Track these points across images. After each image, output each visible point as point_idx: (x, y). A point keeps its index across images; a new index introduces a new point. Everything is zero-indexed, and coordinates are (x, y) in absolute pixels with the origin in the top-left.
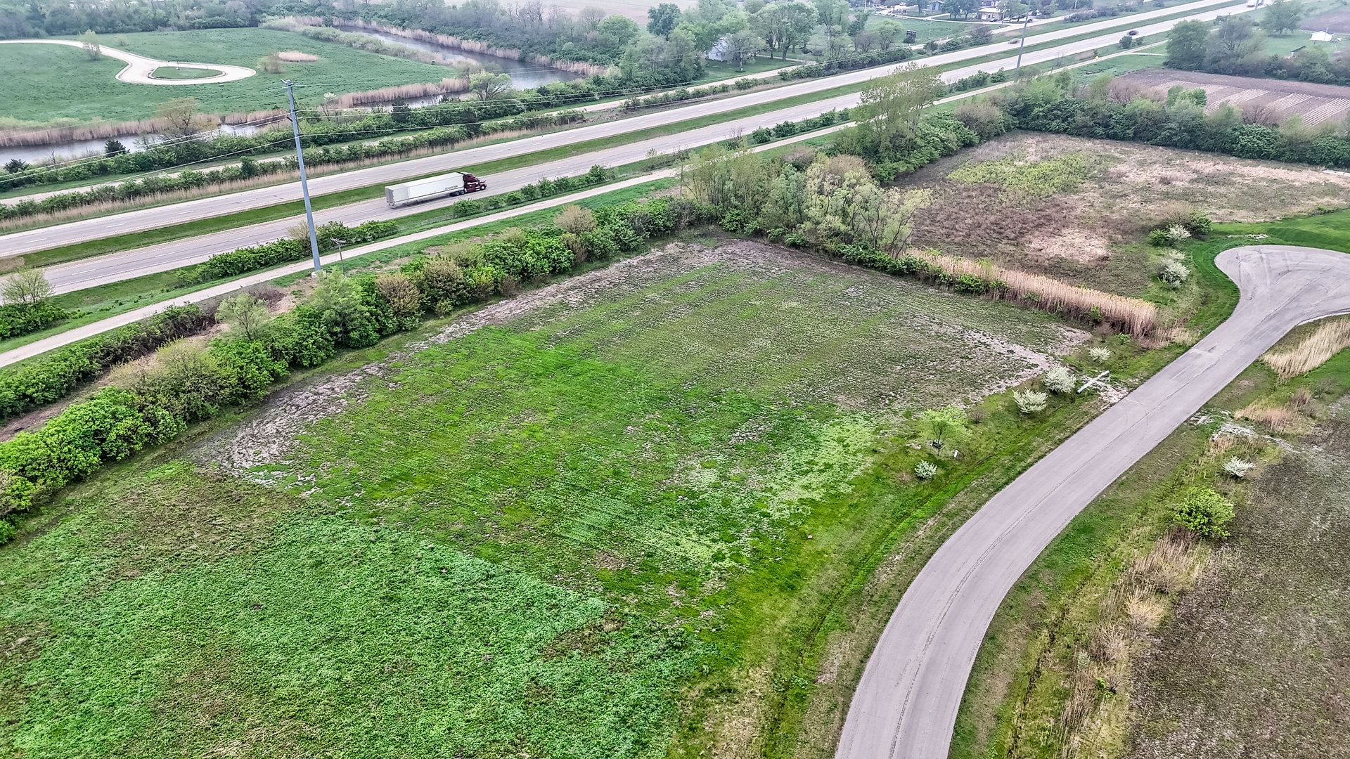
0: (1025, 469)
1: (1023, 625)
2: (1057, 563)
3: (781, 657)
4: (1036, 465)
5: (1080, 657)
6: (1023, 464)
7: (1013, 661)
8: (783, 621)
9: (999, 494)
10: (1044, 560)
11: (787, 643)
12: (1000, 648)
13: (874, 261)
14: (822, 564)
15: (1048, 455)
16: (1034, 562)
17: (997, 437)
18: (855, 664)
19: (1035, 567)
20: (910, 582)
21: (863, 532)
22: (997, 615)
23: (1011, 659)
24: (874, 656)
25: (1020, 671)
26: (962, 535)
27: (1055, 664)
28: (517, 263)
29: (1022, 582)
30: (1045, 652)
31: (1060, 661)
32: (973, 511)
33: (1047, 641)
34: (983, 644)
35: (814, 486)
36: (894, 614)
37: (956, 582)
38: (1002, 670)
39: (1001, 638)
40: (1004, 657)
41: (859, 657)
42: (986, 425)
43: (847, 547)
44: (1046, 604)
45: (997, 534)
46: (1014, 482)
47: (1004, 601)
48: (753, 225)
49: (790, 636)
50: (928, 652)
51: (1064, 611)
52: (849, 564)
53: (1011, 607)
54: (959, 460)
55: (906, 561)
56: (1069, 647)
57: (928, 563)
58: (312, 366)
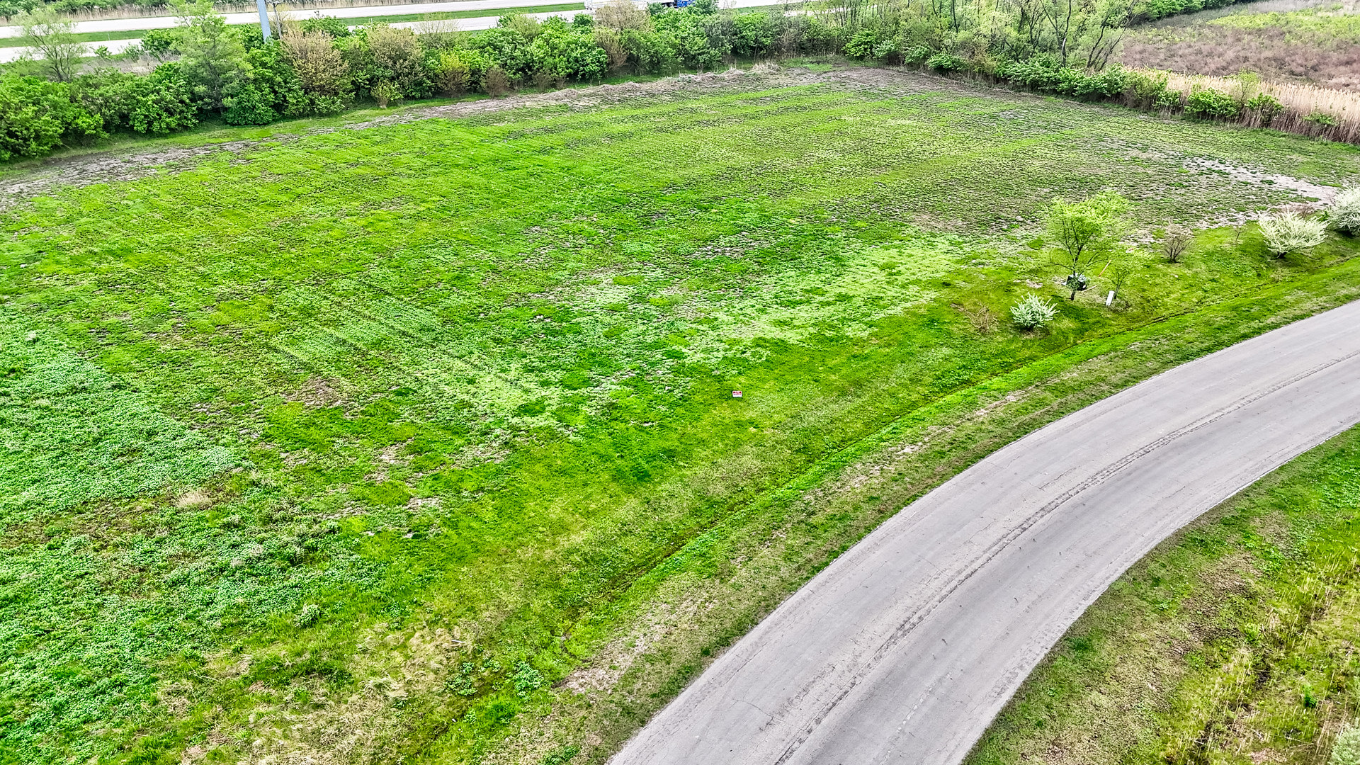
0: (1258, 332)
1: (1180, 628)
2: (1306, 503)
3: (518, 615)
4: (1284, 328)
5: (1340, 739)
6: (1255, 324)
7: (1128, 718)
8: (577, 539)
9: (1185, 366)
10: (1271, 492)
11: (557, 586)
12: (1097, 675)
13: (1057, 82)
14: (738, 443)
15: (1317, 317)
16: (1245, 494)
17: (1208, 286)
18: (685, 653)
19: (1245, 504)
20: (915, 498)
21: (858, 402)
22: (1112, 594)
23: (1122, 711)
24: (742, 644)
25: (1144, 750)
26: (1076, 425)
27: (1257, 747)
28: (517, 53)
29: (1201, 531)
30: (1233, 707)
31: (1276, 739)
32: (1116, 386)
33: (1241, 679)
34: (1050, 658)
35: (796, 323)
36: (844, 558)
37: (1027, 510)
38: (1086, 737)
39: (1106, 651)
40: (1103, 700)
41: (703, 639)
42: (1188, 266)
43: (811, 419)
44: (1255, 586)
45: (1161, 431)
46: (1226, 350)
47: (1140, 565)
48: (888, 45)
49: (576, 572)
50: (889, 657)
51: (1310, 611)
52: (798, 451)
53: (1157, 581)
54: (1115, 311)
55: (923, 458)
56: (1308, 704)
57: (976, 466)
58: (149, 134)
